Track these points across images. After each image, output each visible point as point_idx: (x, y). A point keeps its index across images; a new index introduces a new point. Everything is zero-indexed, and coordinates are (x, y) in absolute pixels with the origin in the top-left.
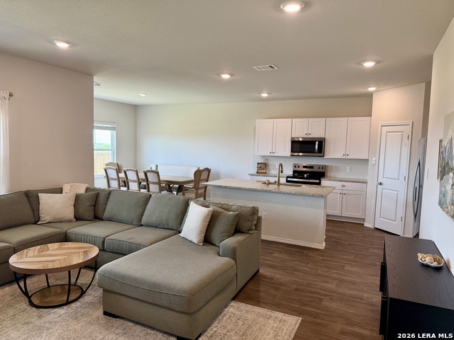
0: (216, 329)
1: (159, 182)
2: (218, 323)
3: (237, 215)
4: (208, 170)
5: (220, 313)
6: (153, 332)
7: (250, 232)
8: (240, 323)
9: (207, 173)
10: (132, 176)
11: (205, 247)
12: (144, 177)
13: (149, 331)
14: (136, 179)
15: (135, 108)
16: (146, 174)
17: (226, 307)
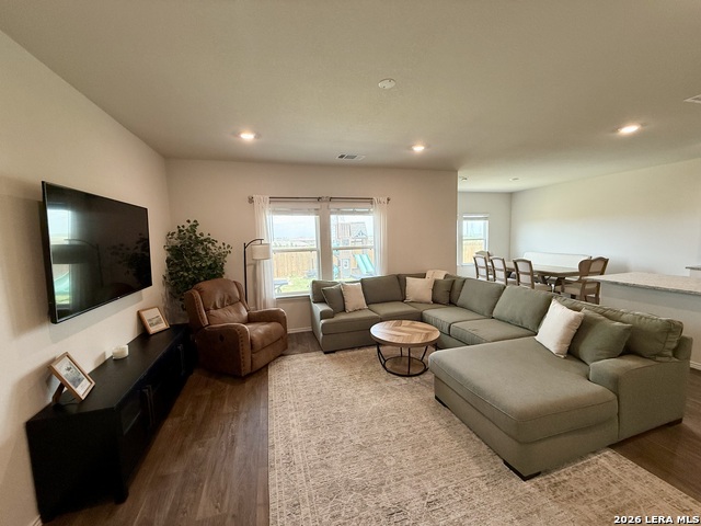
0: (566, 478)
1: (532, 273)
2: (574, 471)
3: (628, 329)
4: (605, 261)
5: (582, 458)
6: (478, 439)
7: (659, 359)
8: (615, 490)
9: (601, 264)
10: (498, 264)
11: (568, 361)
12: (513, 266)
13: (474, 436)
14: (502, 267)
15: (511, 196)
16: (515, 263)
17: (594, 453)
